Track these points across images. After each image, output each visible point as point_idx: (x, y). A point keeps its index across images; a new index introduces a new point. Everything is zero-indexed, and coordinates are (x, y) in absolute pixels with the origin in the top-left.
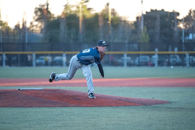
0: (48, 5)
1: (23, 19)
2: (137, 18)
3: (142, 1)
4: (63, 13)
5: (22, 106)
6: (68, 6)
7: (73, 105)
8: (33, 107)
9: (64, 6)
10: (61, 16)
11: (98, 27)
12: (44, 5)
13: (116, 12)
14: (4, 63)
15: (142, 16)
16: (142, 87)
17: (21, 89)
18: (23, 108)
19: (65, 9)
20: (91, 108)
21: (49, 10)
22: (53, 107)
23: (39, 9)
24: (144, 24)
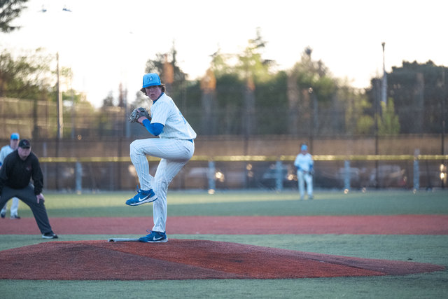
0: (174, 53)
1: (121, 85)
2: (374, 81)
3: (383, 45)
4: (209, 72)
5: (119, 277)
6: (219, 56)
7: (232, 275)
8: (142, 279)
9: (212, 56)
10: (203, 79)
11: (286, 100)
12: (166, 55)
13: (326, 68)
14: (79, 183)
15: (384, 76)
16: (385, 235)
17: (116, 239)
18: (120, 282)
19: (213, 64)
20: (271, 281)
21: (177, 64)
22: (186, 279)
23: (155, 62)
24: (389, 95)
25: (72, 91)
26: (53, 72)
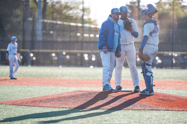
6: (161, 3)
7: (164, 108)
12: (135, 3)
23: (129, 6)
25: (90, 19)
26: (81, 10)
